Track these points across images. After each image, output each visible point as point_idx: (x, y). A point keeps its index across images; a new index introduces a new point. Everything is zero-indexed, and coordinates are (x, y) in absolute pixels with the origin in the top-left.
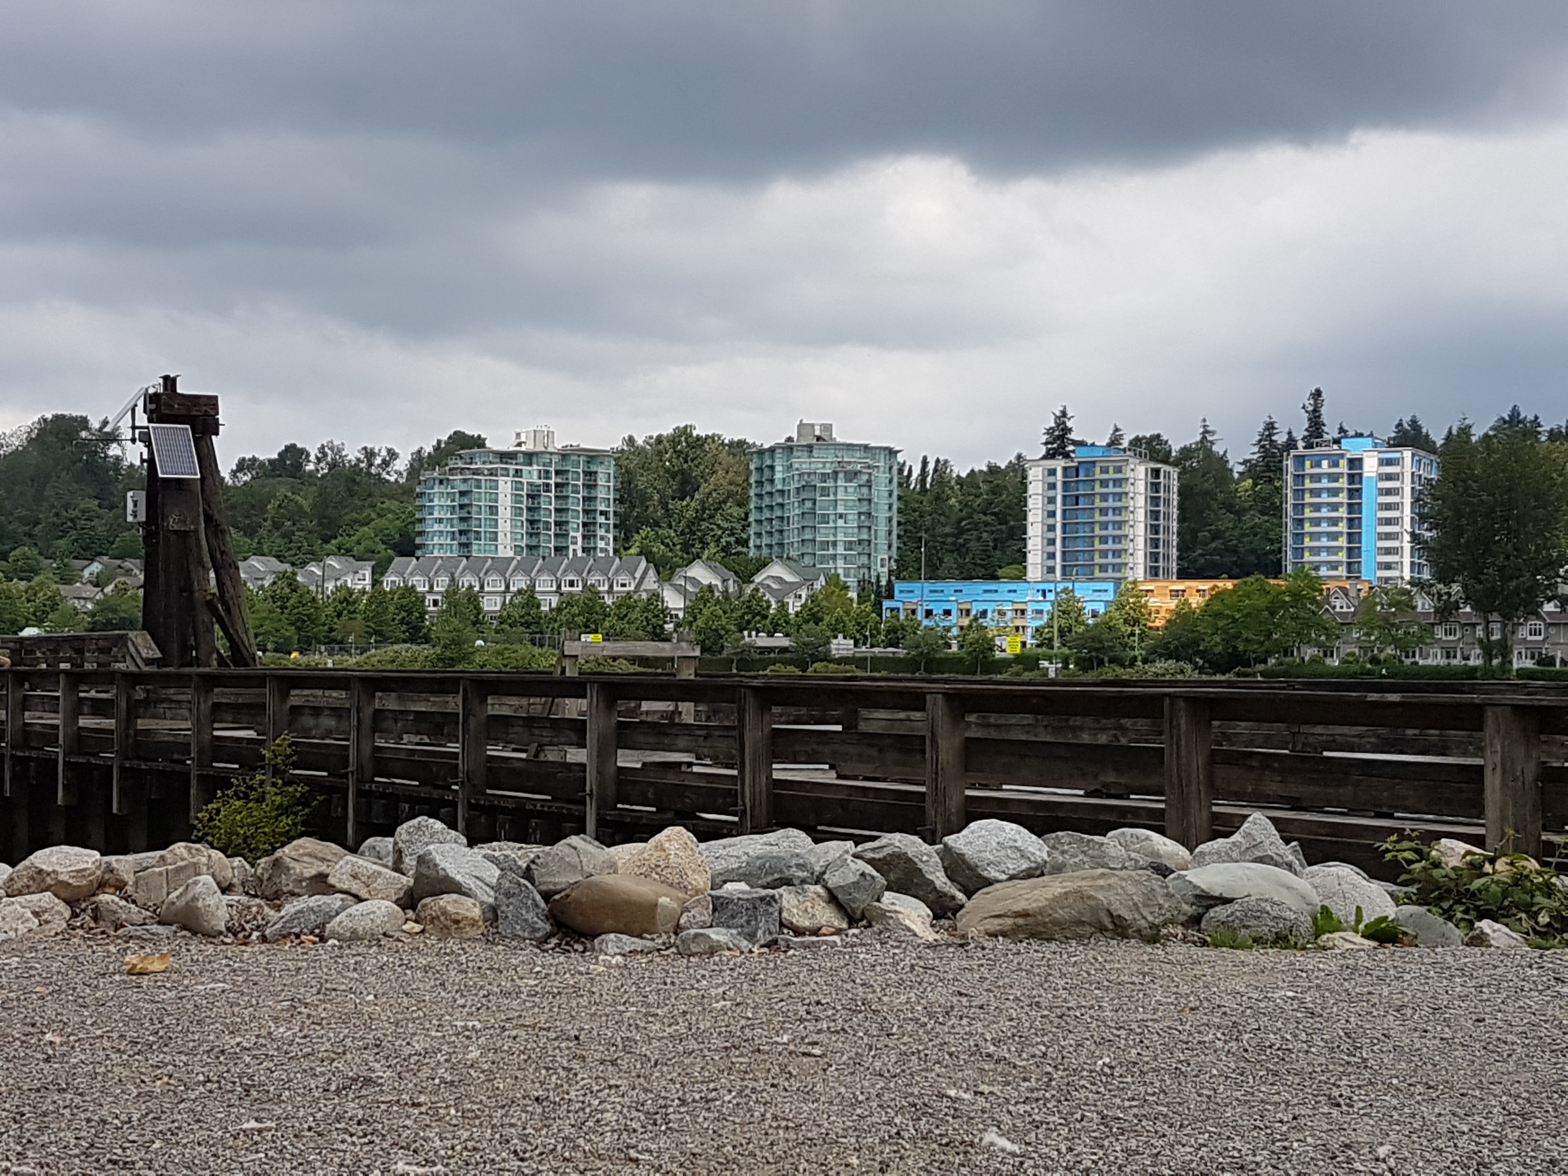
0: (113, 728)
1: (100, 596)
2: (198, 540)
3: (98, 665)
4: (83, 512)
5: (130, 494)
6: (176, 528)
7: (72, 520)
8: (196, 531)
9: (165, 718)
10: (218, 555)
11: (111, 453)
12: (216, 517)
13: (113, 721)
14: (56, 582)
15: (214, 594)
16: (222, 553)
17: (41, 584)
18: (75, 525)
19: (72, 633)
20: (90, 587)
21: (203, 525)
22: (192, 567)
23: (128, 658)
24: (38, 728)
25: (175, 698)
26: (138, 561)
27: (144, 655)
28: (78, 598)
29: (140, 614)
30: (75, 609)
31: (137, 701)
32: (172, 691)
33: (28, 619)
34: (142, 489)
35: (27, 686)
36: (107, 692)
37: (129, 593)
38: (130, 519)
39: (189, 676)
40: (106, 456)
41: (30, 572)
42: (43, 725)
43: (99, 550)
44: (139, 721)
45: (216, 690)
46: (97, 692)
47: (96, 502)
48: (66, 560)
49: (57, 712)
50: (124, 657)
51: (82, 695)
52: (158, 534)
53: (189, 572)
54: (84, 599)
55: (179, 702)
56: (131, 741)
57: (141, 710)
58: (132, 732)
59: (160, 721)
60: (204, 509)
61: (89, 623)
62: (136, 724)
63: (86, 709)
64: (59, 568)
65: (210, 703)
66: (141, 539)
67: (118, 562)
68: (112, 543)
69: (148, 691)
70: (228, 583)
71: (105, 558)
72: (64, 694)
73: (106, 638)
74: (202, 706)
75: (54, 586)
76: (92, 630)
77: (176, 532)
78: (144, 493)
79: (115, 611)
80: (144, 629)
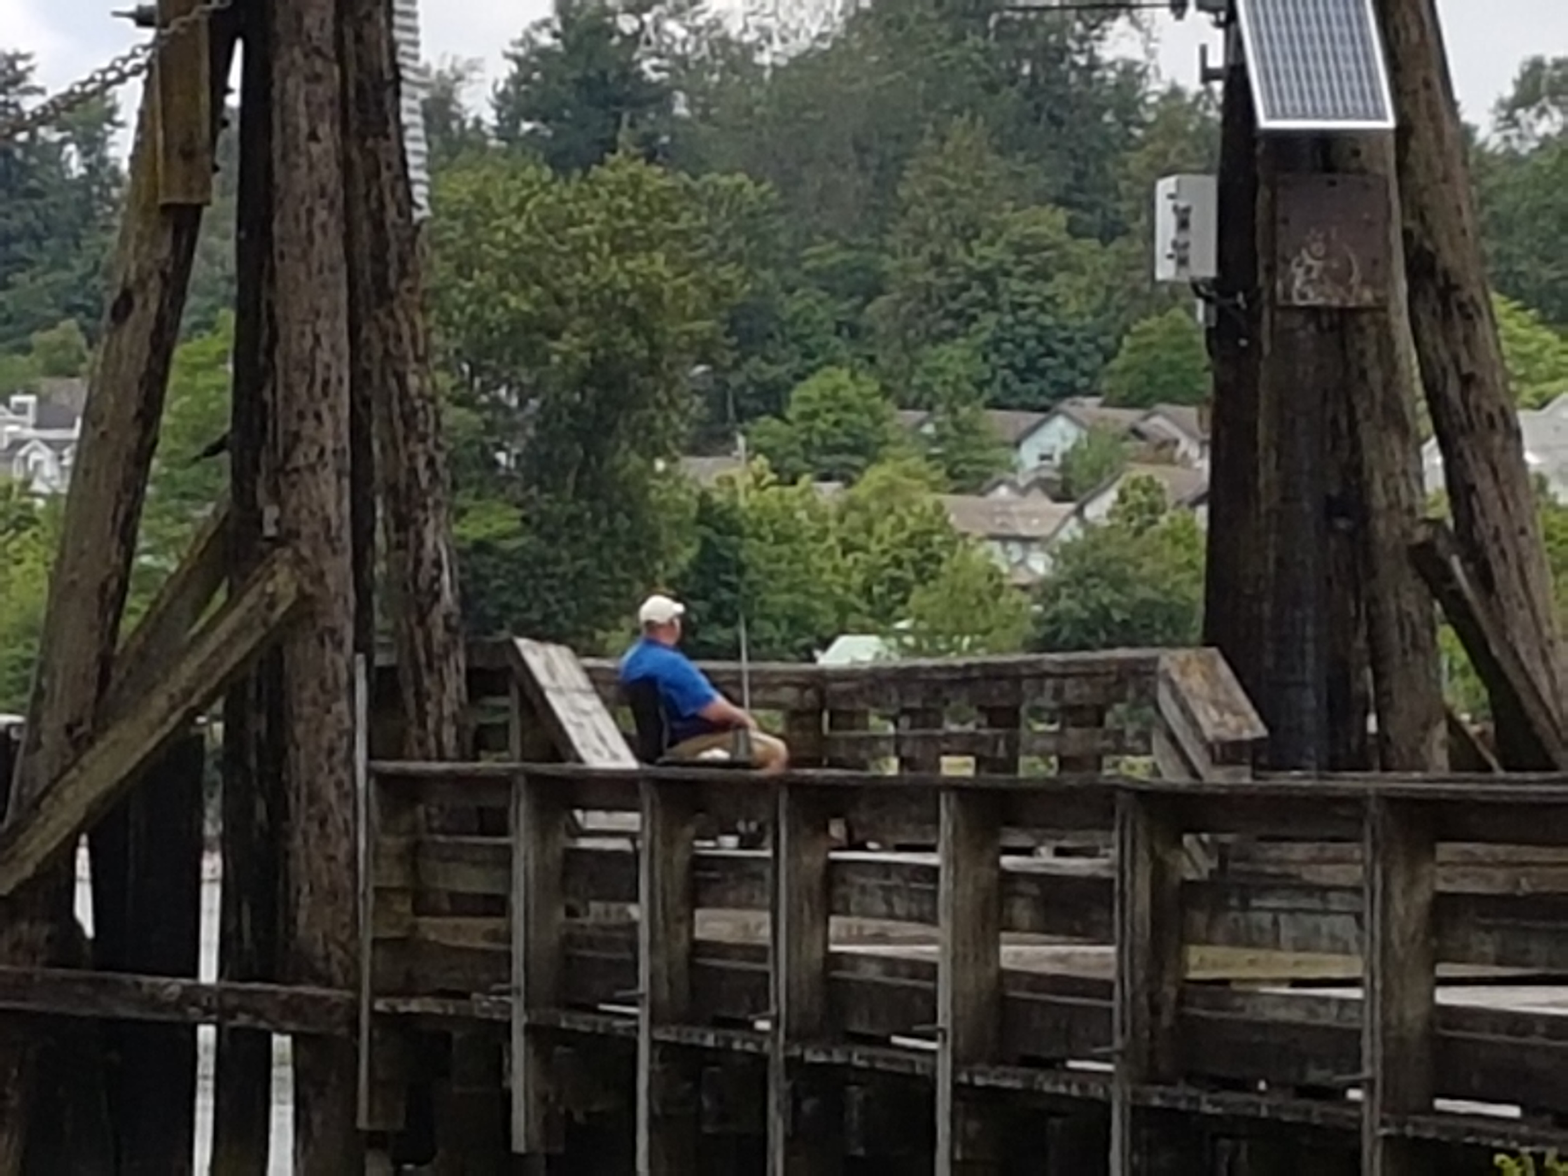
0: (1111, 974)
1: (1071, 531)
2: (1387, 341)
3: (1063, 763)
4: (1020, 250)
5: (1165, 186)
6: (1314, 299)
7: (986, 278)
8: (1381, 307)
9: (1276, 945)
10: (1453, 389)
11: (1106, 52)
12: (1448, 258)
13: (1111, 950)
14: (935, 487)
15: (1437, 523)
16: (1467, 381)
17: (889, 490)
18: (993, 291)
19: (981, 656)
20: (1040, 502)
21: (1402, 286)
22: (1366, 433)
23: (1159, 742)
24: (872, 972)
25: (1308, 876)
26: (1191, 412)
27: (1209, 733)
28: (1004, 539)
29: (1198, 592)
30: (993, 574)
31: (1185, 883)
32: (1300, 851)
33: (843, 609)
34: (1206, 172)
35: (837, 830)
36: (1090, 853)
37: (1163, 519)
38: (1165, 270)
39: (1356, 801)
40: (1094, 64)
41: (855, 451)
42: (890, 964)
43: (1067, 375)
44: (1194, 954)
45: (1446, 850)
46: (1060, 852)
47: (1061, 216)
48: (964, 411)
49: (931, 919)
50: (1145, 737)
51: (1007, 861)
52: (1254, 318)
53: (1356, 447)
54: (1026, 541)
55: (1324, 890)
56: (1166, 1020)
57: (1200, 918)
58: (1171, 992)
59: (1260, 954)
60: (1407, 235)
61: (1038, 621)
62: (1182, 964)
63: (1021, 911)
64: (941, 439)
65: (1422, 896)
66: (1201, 338)
67: (1129, 416)
68: (1109, 355)
69: (1222, 853)
70: (1484, 484)
71: (1091, 403)
72: (953, 860)
73: (1089, 673)
74: (1399, 906)
75: (929, 499)
76: (1047, 644)
77: (1313, 312)
78: (1211, 183)
79: (1119, 583)
80: (1208, 643)
